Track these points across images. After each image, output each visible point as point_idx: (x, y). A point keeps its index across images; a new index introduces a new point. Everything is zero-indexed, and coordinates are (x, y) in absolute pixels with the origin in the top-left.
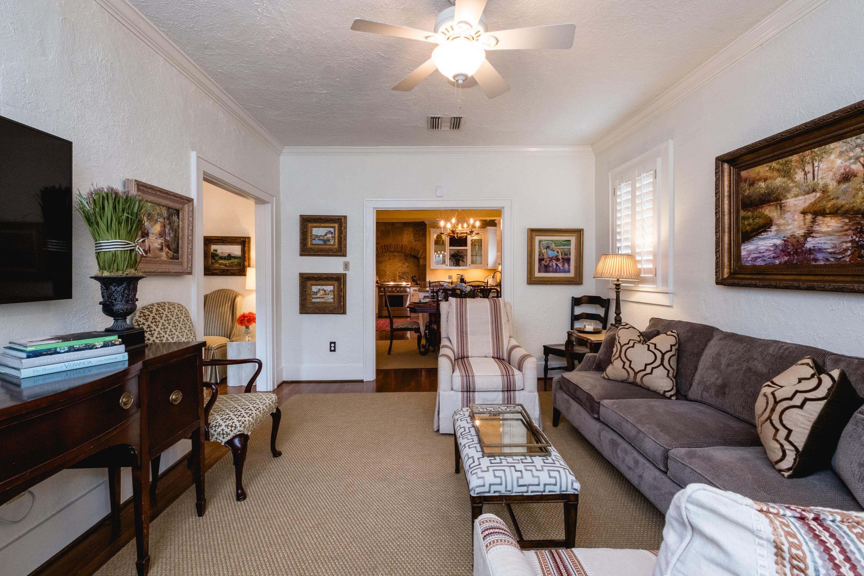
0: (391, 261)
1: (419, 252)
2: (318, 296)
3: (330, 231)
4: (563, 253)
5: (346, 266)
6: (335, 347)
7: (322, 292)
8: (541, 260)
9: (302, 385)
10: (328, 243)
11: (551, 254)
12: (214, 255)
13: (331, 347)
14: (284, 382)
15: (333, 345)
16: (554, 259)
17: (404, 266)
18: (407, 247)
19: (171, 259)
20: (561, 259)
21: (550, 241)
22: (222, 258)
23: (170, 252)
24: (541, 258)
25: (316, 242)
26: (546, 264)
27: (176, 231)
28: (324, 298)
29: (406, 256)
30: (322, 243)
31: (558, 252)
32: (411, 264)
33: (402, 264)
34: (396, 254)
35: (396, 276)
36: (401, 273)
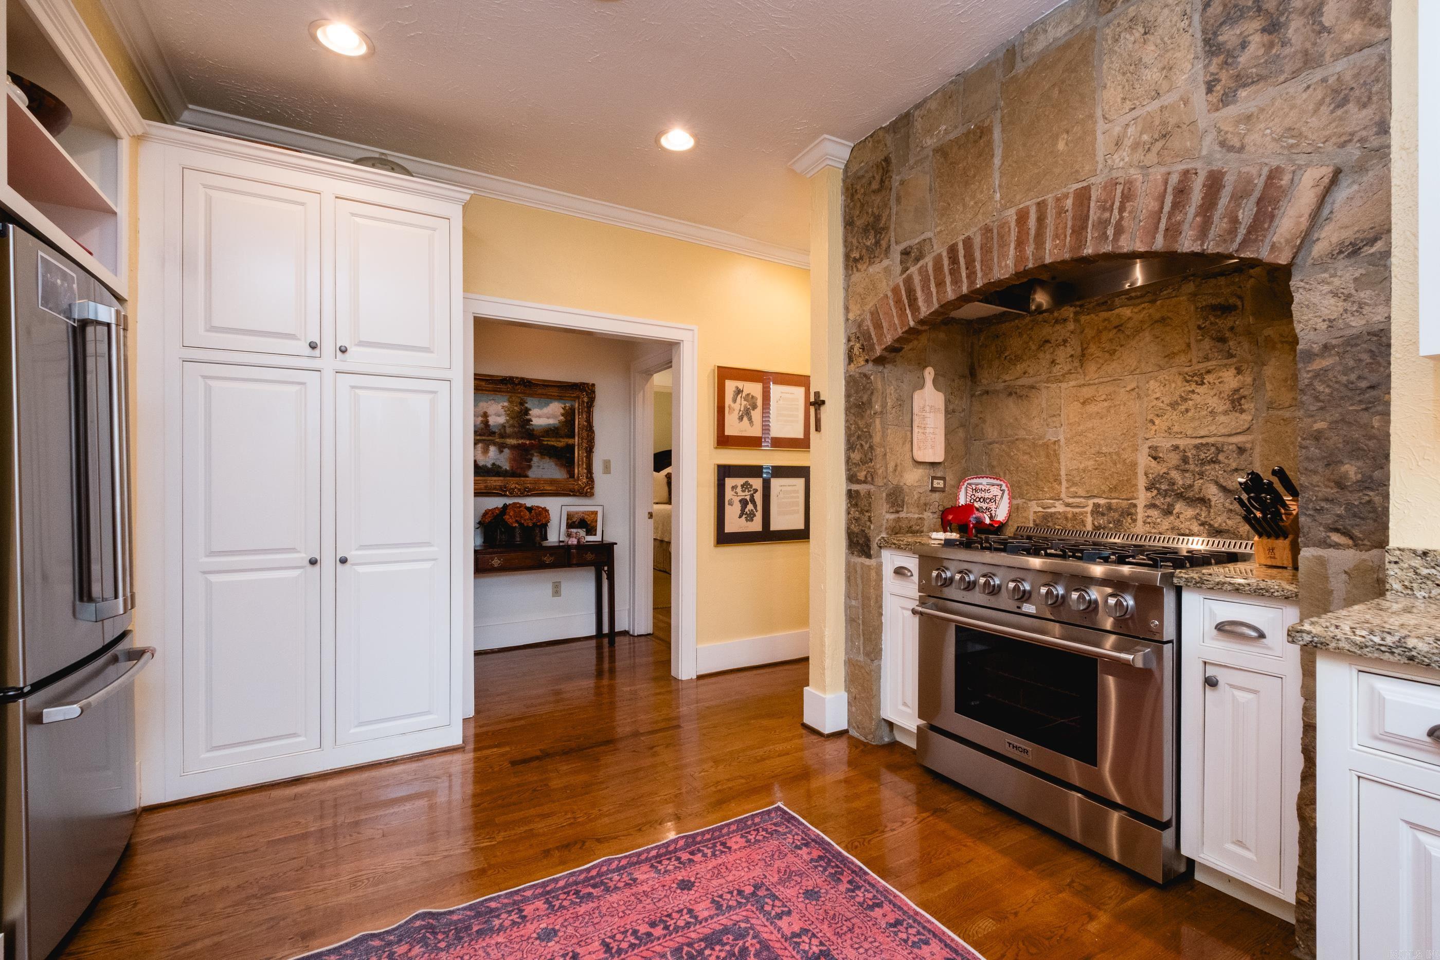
32: (1268, 370)
33: (1179, 387)
34: (1127, 312)
35: (1130, 483)
36: (1174, 458)
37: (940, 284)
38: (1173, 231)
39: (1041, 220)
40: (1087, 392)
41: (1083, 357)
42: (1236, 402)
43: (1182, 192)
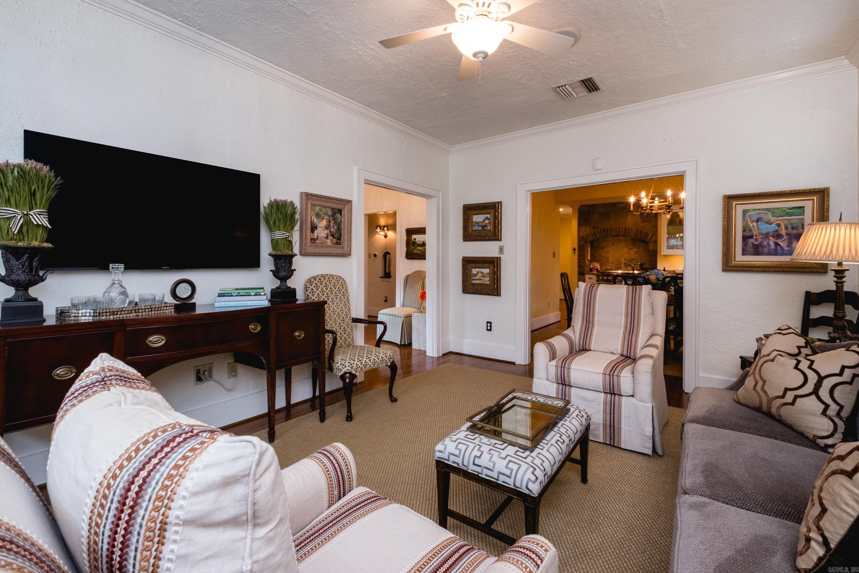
0: (615, 246)
1: (647, 235)
2: (477, 278)
3: (487, 217)
4: (789, 226)
5: (501, 250)
6: (491, 326)
7: (480, 274)
8: (745, 238)
9: (464, 357)
10: (486, 228)
11: (765, 228)
12: (414, 243)
13: (487, 326)
14: (451, 353)
15: (489, 325)
16: (773, 236)
17: (632, 252)
18: (631, 230)
19: (335, 244)
20: (784, 235)
21: (764, 209)
22: (419, 245)
23: (334, 239)
24: (747, 234)
25: (476, 228)
26: (757, 243)
27: (339, 225)
28: (481, 280)
29: (635, 240)
30: (481, 229)
31: (779, 225)
32: (640, 249)
33: (628, 250)
34: (620, 238)
35: (621, 264)
36: (628, 260)
37: (601, 233)
38: (637, 235)
39: (619, 228)
40: (614, 249)
41: (613, 244)
42: (636, 253)
43: (638, 231)
